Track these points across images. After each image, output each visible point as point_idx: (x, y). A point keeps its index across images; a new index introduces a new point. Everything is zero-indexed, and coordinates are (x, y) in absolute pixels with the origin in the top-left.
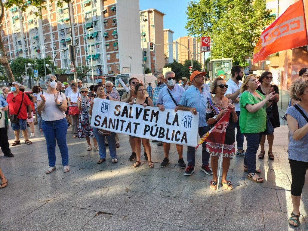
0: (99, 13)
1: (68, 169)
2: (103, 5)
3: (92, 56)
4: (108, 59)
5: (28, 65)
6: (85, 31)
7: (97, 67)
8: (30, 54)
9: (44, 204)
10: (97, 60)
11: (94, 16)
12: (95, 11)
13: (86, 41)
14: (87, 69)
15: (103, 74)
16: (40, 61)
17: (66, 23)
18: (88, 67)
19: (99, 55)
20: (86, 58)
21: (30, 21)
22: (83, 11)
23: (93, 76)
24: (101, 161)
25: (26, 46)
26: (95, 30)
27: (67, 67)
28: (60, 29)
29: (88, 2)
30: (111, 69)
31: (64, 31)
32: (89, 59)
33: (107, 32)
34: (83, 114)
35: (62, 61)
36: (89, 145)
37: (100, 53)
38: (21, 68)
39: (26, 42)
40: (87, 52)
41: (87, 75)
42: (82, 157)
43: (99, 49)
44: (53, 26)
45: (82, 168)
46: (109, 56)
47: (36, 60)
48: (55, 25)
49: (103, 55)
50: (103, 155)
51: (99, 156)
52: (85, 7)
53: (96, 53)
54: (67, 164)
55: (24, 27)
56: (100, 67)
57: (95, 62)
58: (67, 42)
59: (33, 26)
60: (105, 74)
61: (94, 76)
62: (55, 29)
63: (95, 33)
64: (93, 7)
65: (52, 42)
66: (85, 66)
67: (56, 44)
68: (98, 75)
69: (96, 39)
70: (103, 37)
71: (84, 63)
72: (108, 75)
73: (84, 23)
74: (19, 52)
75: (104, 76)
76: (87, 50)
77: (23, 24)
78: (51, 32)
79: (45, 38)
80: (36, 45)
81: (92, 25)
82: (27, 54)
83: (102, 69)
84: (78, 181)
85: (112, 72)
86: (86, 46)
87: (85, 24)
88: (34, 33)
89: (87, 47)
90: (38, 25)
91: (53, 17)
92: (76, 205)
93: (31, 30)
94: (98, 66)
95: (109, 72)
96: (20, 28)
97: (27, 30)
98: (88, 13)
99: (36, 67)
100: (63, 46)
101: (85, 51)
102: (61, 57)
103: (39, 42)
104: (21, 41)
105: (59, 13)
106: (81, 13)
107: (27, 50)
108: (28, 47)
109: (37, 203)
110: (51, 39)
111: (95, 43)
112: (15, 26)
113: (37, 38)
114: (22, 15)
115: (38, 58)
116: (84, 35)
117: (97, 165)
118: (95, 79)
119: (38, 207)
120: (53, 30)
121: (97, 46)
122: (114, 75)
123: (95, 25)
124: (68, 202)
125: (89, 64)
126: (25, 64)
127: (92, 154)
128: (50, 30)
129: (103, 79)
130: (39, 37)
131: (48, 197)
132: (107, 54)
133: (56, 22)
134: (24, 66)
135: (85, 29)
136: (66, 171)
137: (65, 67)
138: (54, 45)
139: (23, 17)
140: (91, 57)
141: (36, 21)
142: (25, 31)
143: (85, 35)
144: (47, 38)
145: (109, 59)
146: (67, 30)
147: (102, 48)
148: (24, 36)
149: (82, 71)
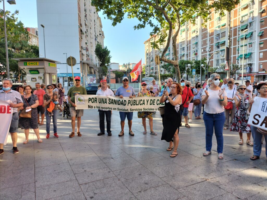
0: (256, 14)
1: (223, 157)
2: (261, 6)
3: (244, 54)
4: (260, 57)
5: (187, 66)
6: (239, 33)
7: (247, 66)
8: (190, 57)
9: (203, 181)
10: (248, 59)
11: (250, 17)
12: (252, 13)
13: (239, 42)
14: (237, 68)
15: (253, 71)
16: (197, 62)
17: (222, 28)
18: (238, 66)
19: (251, 54)
20: (237, 58)
21: (193, 31)
22: (240, 15)
23: (242, 74)
24: (255, 158)
25: (187, 51)
26: (250, 30)
27: (218, 66)
28: (216, 35)
29: (246, 6)
30: (263, 67)
31: (219, 35)
32: (239, 59)
33: (263, 31)
34: (240, 111)
35: (215, 62)
36: (241, 140)
37: (252, 52)
38: (183, 68)
39: (188, 47)
40: (238, 52)
41: (236, 73)
42: (234, 149)
43: (252, 48)
44: (210, 32)
45: (235, 160)
46: (262, 54)
47: (194, 61)
48: (212, 32)
49: (256, 53)
50: (258, 153)
51: (252, 153)
52: (242, 10)
53: (248, 52)
54: (221, 152)
55: (188, 37)
56: (250, 65)
57: (245, 60)
58: (221, 44)
59: (194, 35)
60: (255, 72)
61: (244, 73)
62: (212, 34)
63: (249, 33)
64: (250, 9)
65: (208, 45)
66: (235, 65)
67: (211, 47)
68: (247, 73)
69: (249, 39)
70: (258, 36)
71: (234, 62)
72: (258, 72)
73: (239, 25)
74: (182, 56)
75: (254, 74)
76: (238, 50)
77: (187, 34)
78: (208, 38)
79: (203, 43)
80: (195, 49)
81: (247, 26)
82: (187, 57)
83: (253, 67)
84: (232, 171)
85: (264, 70)
86: (238, 47)
87: (240, 27)
88: (195, 40)
89: (240, 47)
90: (198, 34)
91: (211, 25)
92: (232, 192)
93: (193, 38)
94: (248, 64)
95: (260, 70)
96: (185, 37)
97: (190, 38)
98: (244, 16)
99: (193, 67)
100: (217, 49)
101: (237, 51)
102: (214, 58)
103: (198, 47)
104: (184, 47)
105: (217, 21)
106: (238, 18)
107: (188, 54)
108: (189, 52)
109: (198, 178)
110: (207, 44)
111: (248, 43)
112: (182, 36)
113: (197, 43)
114: (187, 27)
115: (195, 59)
116: (237, 36)
117: (251, 160)
118: (244, 76)
119: (199, 182)
120: (210, 36)
121: (250, 45)
122: (265, 72)
123: (250, 26)
124: (224, 186)
125: (239, 63)
126: (186, 64)
127: (245, 148)
128: (207, 36)
129: (252, 77)
130: (198, 43)
131: (206, 176)
132: (260, 52)
133: (213, 29)
134: (185, 66)
135: (239, 31)
136: (220, 158)
137: (217, 66)
138: (209, 48)
139: (188, 28)
140: (243, 57)
141: (197, 30)
142: (188, 39)
143: (239, 36)
144: (205, 43)
145: (262, 57)
146: (222, 35)
147: (255, 47)
148: (187, 43)
149: (232, 69)
